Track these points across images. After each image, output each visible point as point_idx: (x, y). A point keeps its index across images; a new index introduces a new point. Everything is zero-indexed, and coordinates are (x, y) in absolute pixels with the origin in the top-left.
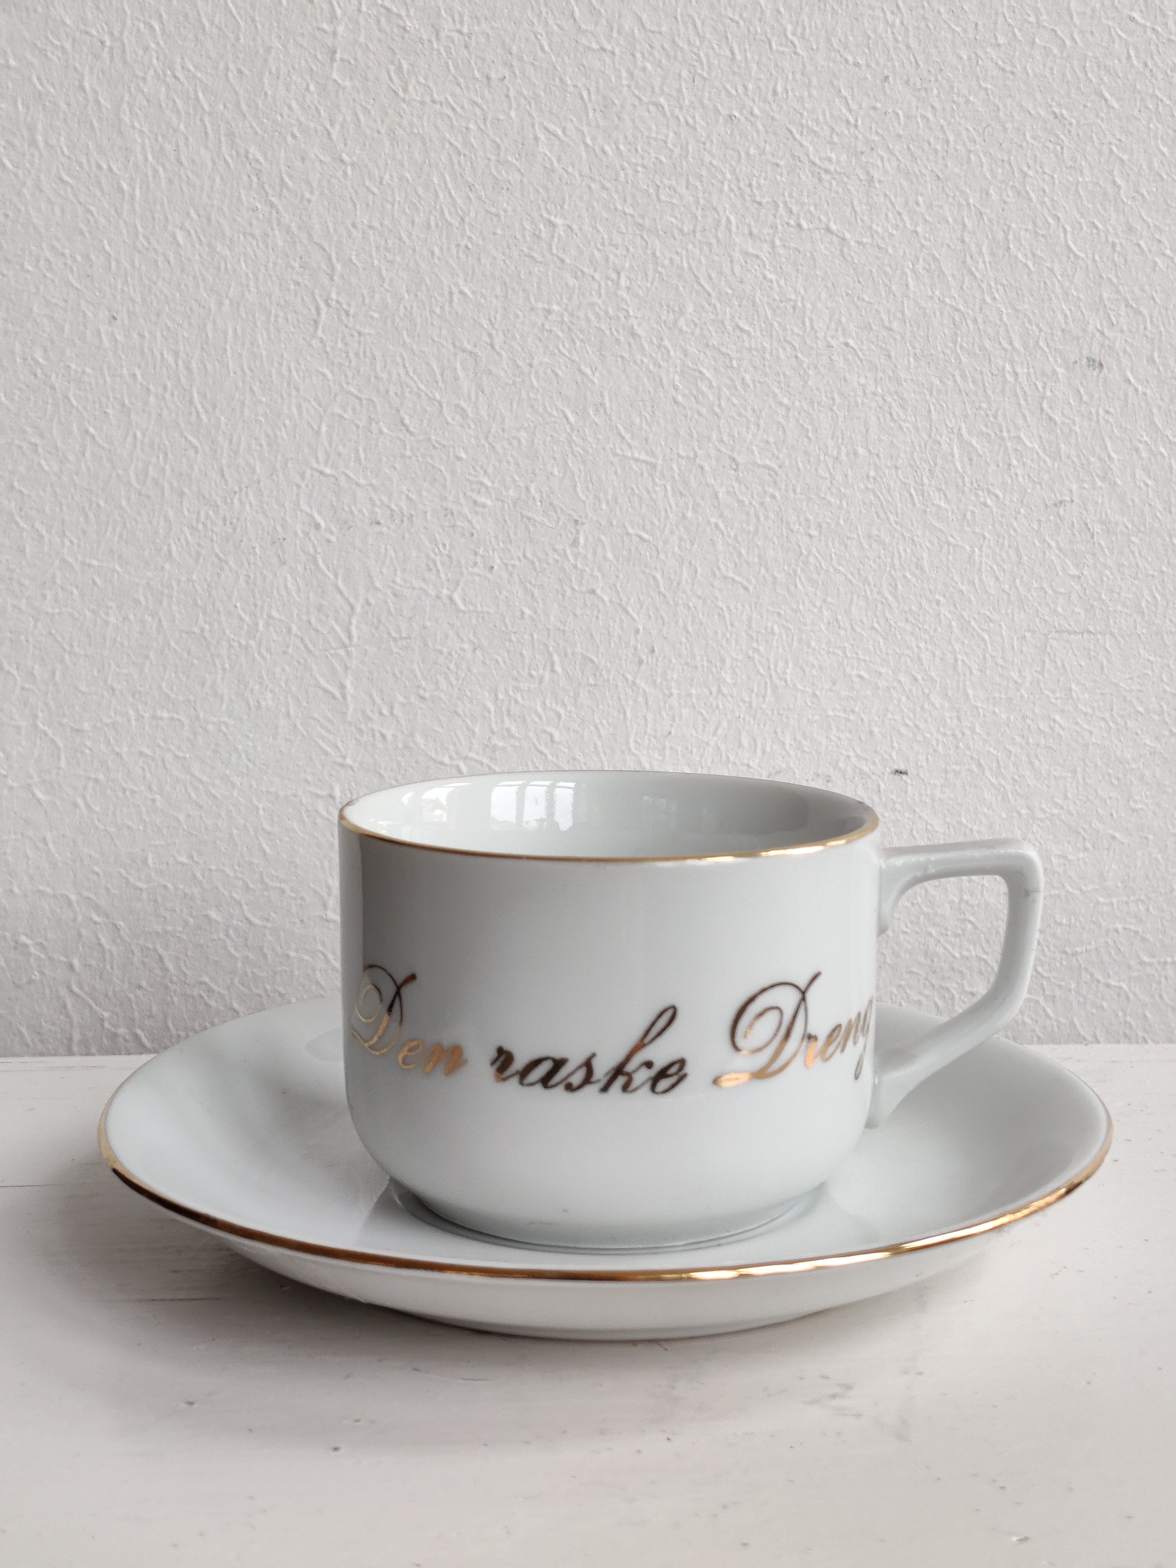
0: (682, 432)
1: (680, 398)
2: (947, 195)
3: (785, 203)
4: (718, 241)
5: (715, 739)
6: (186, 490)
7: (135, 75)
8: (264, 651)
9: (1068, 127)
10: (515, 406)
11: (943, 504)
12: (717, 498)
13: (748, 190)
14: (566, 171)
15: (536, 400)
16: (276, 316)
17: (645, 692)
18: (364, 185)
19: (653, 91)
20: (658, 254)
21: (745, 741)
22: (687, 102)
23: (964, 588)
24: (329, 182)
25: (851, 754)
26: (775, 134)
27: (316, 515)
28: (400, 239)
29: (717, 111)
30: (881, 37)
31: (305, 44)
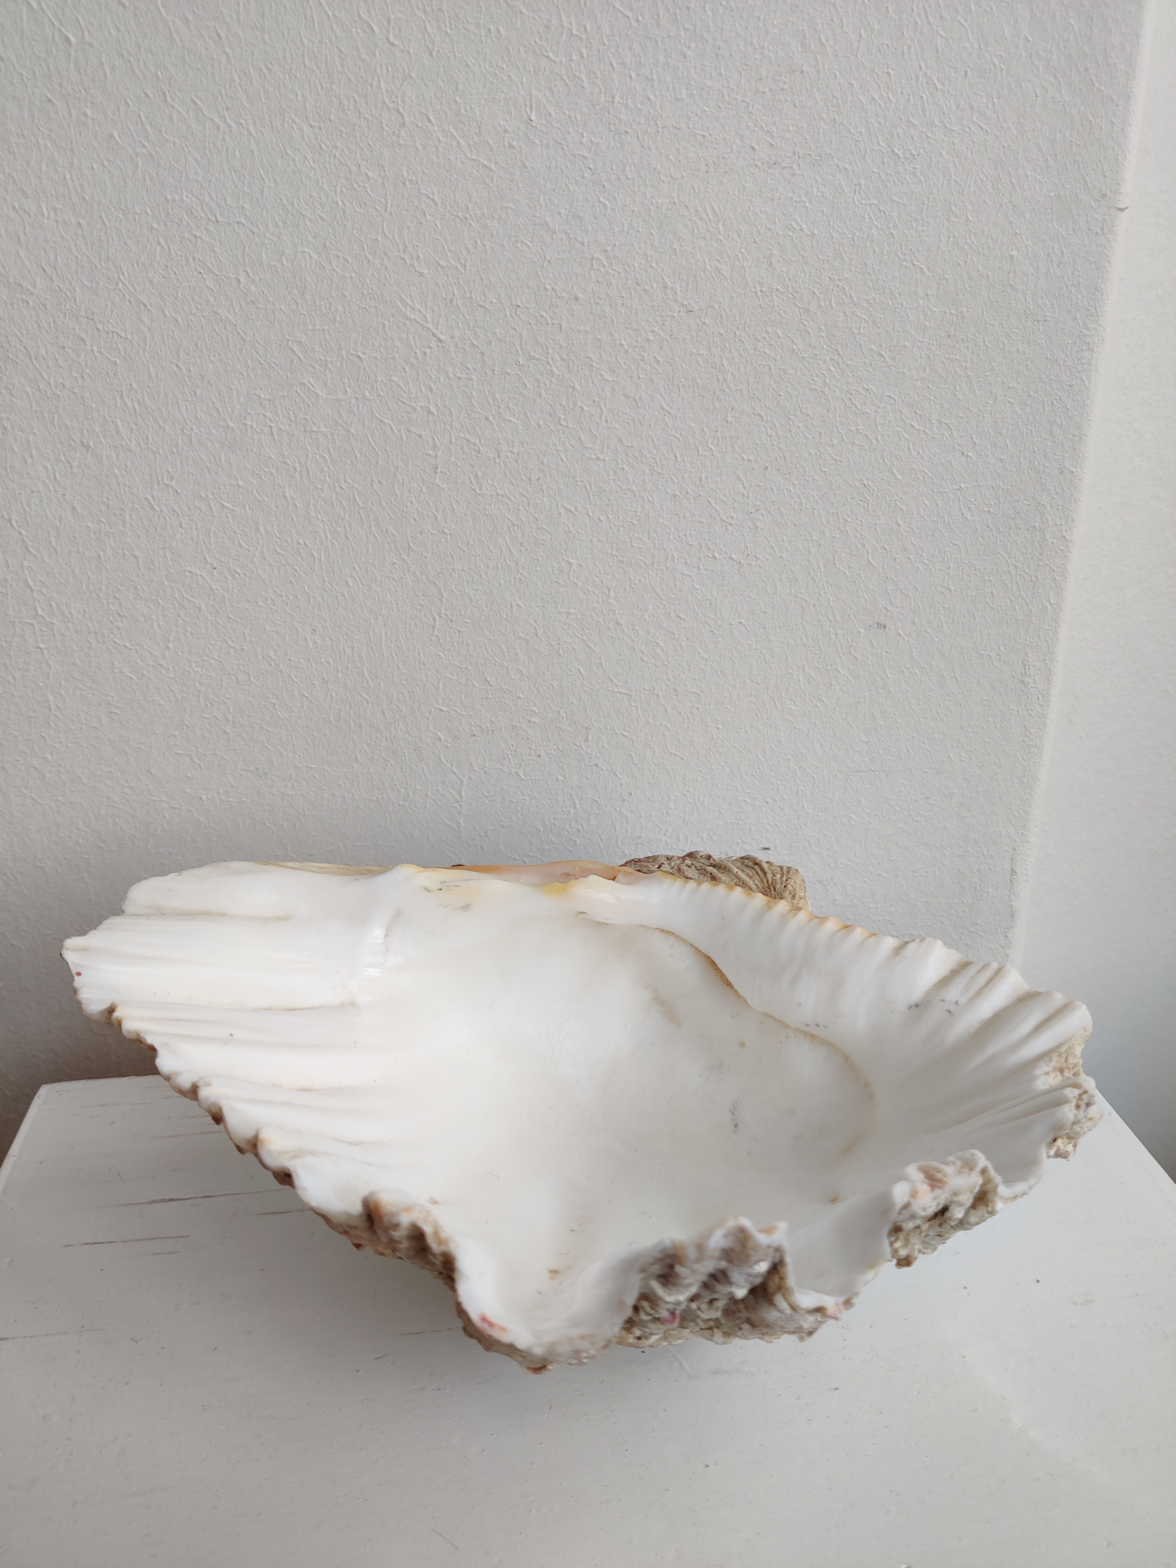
1: (645, 658)
2: (801, 535)
3: (706, 544)
6: (363, 724)
7: (316, 487)
8: (413, 807)
9: (872, 492)
11: (793, 707)
12: (666, 711)
15: (563, 663)
18: (458, 546)
19: (629, 482)
20: (632, 577)
21: (681, 838)
22: (648, 488)
23: (803, 751)
25: (740, 841)
27: (439, 733)
28: (481, 576)
30: (764, 444)
31: (419, 464)
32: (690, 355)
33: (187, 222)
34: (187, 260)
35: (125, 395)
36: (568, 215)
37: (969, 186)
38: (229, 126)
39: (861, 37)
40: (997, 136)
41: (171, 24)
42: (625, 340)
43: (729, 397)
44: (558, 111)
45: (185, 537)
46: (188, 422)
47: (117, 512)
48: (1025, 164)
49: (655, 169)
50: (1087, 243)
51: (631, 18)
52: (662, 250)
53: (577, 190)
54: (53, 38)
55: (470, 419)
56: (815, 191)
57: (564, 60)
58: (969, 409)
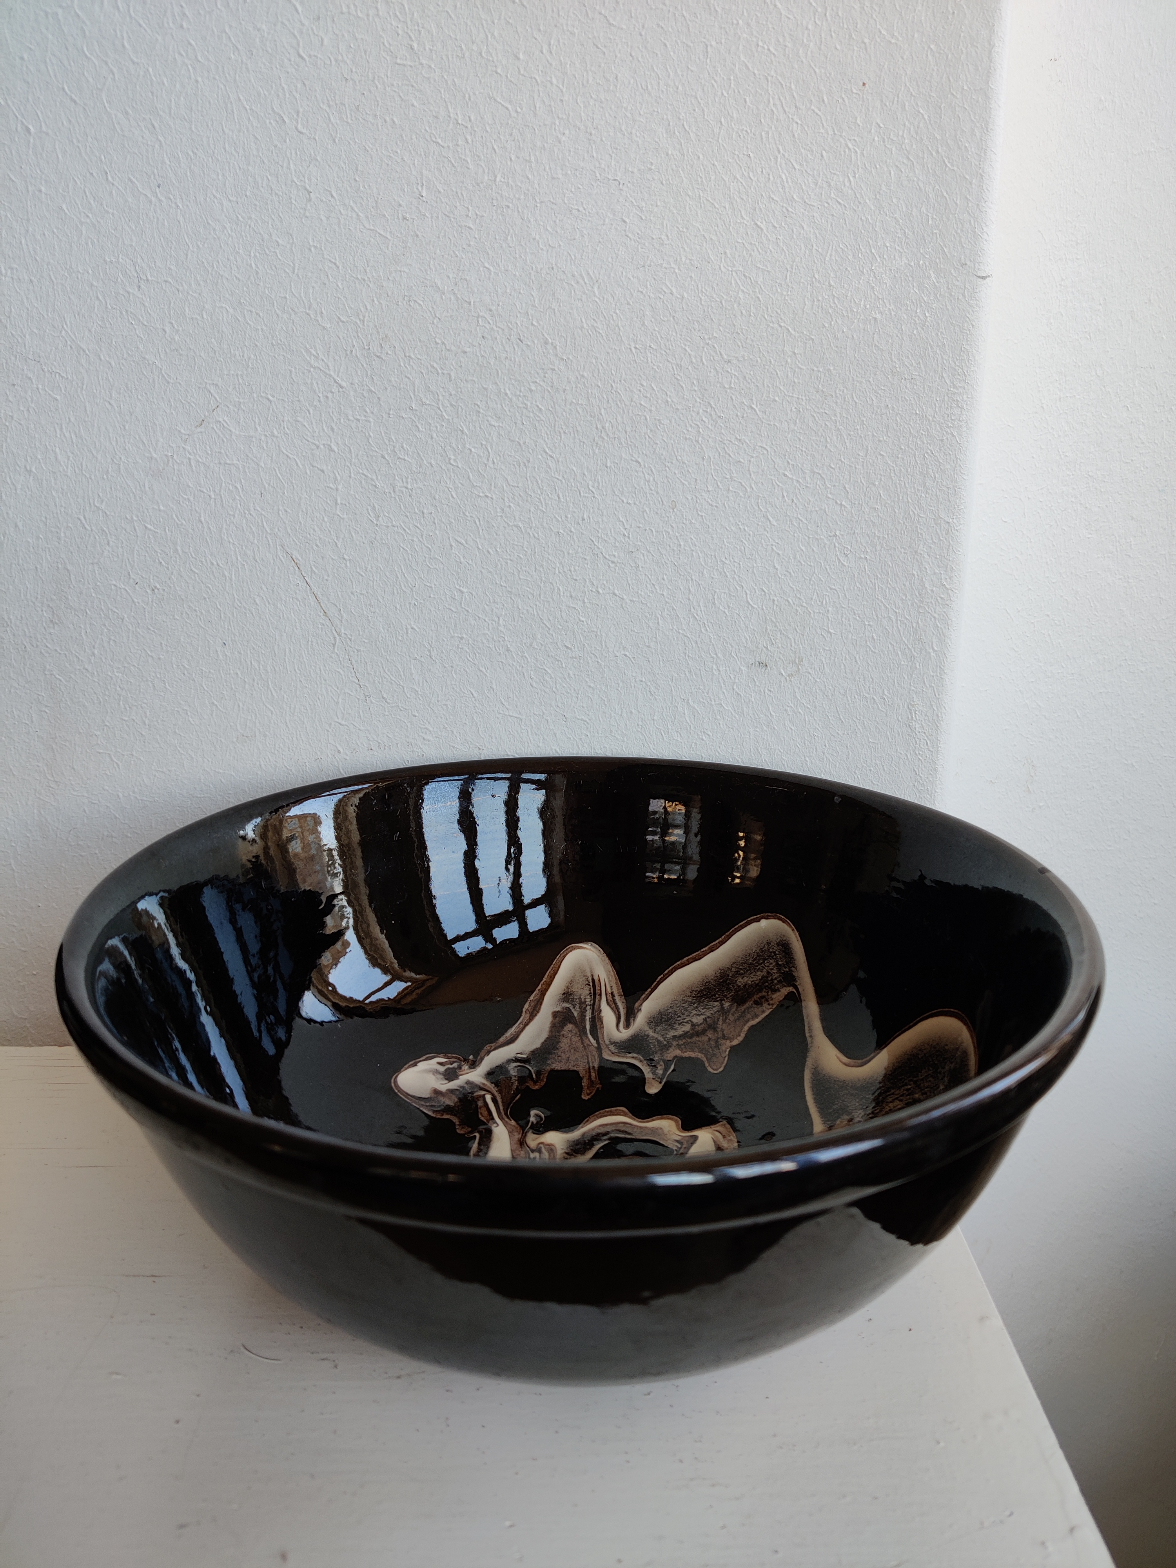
1: (534, 684)
2: (680, 575)
4: (553, 600)
7: (228, 513)
9: (748, 536)
10: (444, 688)
19: (515, 519)
22: (534, 525)
24: (337, 570)
26: (583, 542)
30: (642, 488)
32: (570, 405)
33: (122, 281)
34: (121, 313)
35: (64, 427)
36: (455, 278)
37: (831, 255)
38: (160, 200)
39: (722, 124)
40: (855, 211)
41: (114, 117)
42: (509, 389)
43: (608, 443)
44: (446, 188)
45: (112, 554)
46: (118, 453)
47: (53, 529)
48: (883, 236)
49: (534, 239)
50: (950, 308)
51: (510, 109)
52: (542, 310)
53: (464, 257)
54: (16, 129)
55: (368, 457)
56: (684, 259)
57: (451, 145)
58: (841, 460)
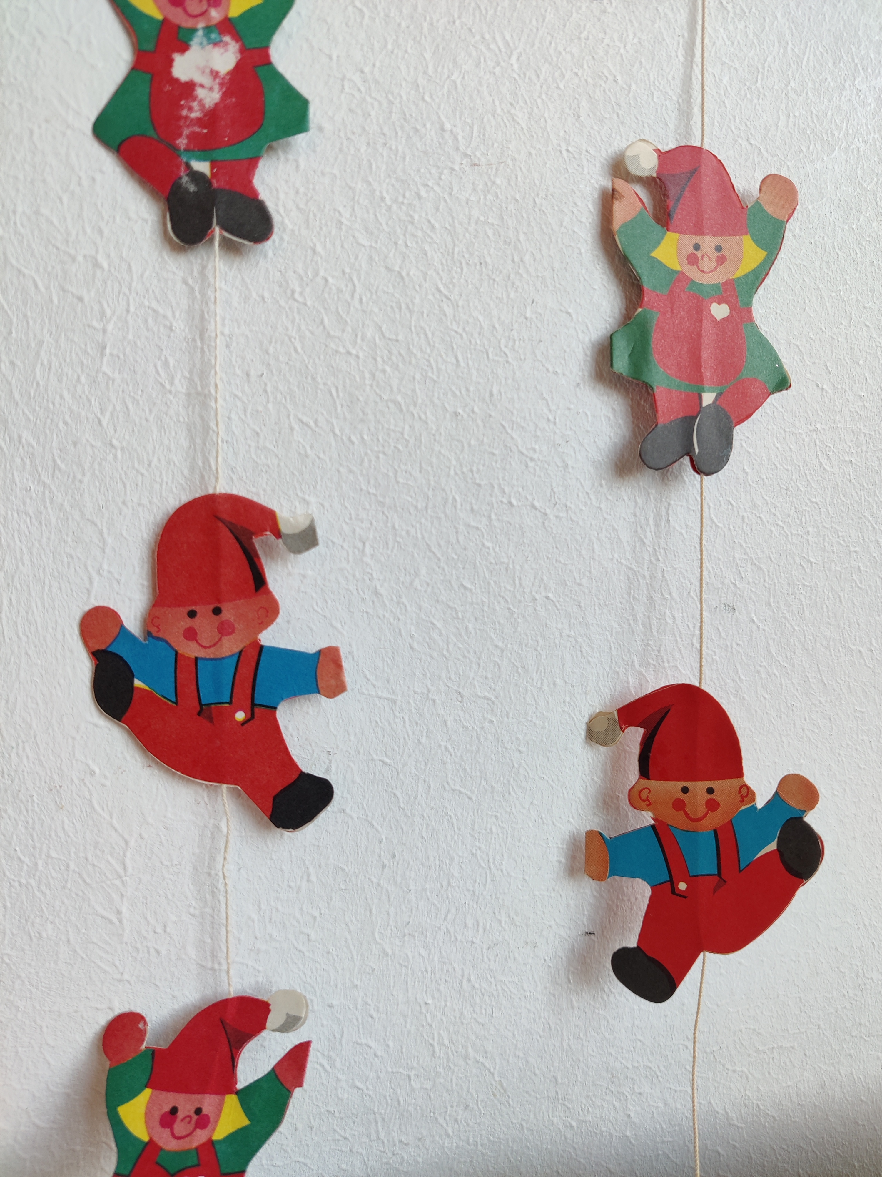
0: (417, 673)
5: (446, 923)
13: (470, 474)
14: (319, 457)
16: (50, 586)
17: (387, 890)
29: (445, 409)
